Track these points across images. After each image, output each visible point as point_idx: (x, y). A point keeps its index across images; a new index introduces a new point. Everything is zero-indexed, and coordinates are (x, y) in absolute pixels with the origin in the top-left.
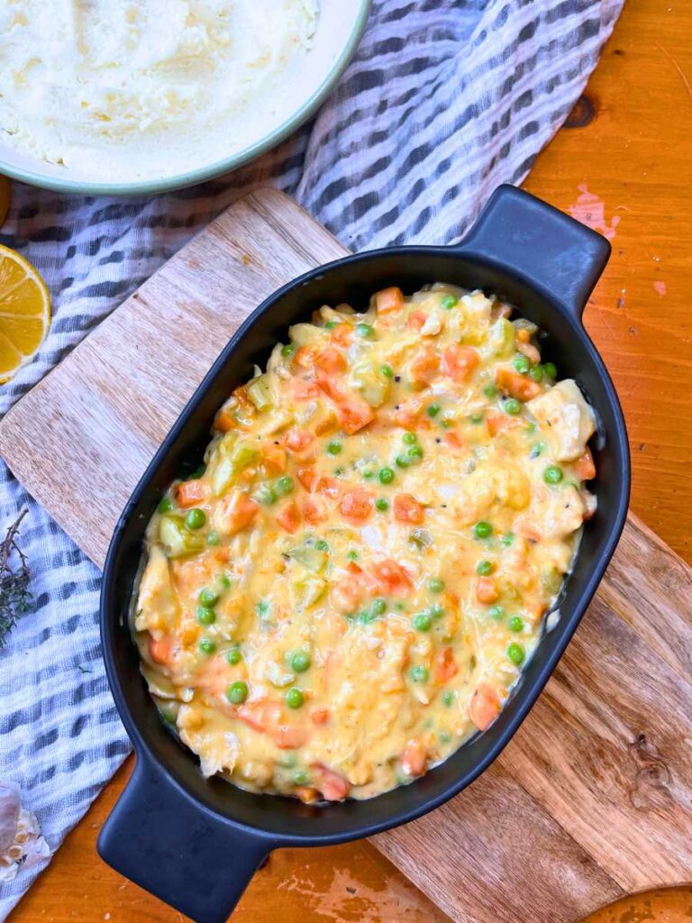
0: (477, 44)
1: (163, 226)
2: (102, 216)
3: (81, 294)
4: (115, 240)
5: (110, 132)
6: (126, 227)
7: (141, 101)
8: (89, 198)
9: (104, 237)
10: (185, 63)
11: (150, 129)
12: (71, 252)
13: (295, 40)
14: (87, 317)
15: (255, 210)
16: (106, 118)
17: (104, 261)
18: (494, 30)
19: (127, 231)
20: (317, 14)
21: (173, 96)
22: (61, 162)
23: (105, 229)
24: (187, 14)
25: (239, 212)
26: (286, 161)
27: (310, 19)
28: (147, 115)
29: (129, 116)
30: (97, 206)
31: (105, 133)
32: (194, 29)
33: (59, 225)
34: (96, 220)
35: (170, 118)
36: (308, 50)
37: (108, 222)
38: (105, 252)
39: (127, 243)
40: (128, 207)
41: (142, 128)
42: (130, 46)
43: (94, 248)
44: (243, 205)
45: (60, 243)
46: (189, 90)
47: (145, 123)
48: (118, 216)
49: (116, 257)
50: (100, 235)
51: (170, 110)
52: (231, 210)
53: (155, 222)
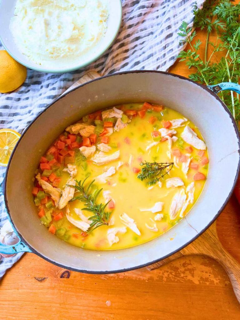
0: (154, 38)
1: (66, 81)
2: (50, 78)
3: (44, 98)
4: (53, 84)
5: (53, 57)
6: (56, 81)
7: (62, 49)
8: (47, 74)
9: (50, 83)
10: (73, 40)
11: (63, 57)
12: (42, 87)
13: (101, 34)
14: (47, 104)
15: (90, 77)
16: (52, 54)
17: (51, 90)
18: (159, 35)
19: (56, 82)
20: (107, 27)
21: (69, 49)
22: (40, 64)
23: (51, 81)
24: (73, 27)
25: (86, 77)
26: (99, 64)
27: (105, 28)
28: (63, 53)
29: (58, 53)
30: (49, 75)
31: (52, 57)
32: (75, 31)
33: (39, 80)
34: (48, 79)
35: (68, 54)
36: (104, 36)
37: (51, 79)
38: (51, 87)
39: (56, 85)
40: (57, 75)
41: (61, 56)
42: (59, 35)
43: (48, 86)
44: (87, 75)
45: (39, 85)
46: (73, 47)
47: (62, 55)
48: (54, 78)
49: (54, 89)
50: (49, 83)
51: (69, 52)
52: (84, 77)
53: (64, 80)
